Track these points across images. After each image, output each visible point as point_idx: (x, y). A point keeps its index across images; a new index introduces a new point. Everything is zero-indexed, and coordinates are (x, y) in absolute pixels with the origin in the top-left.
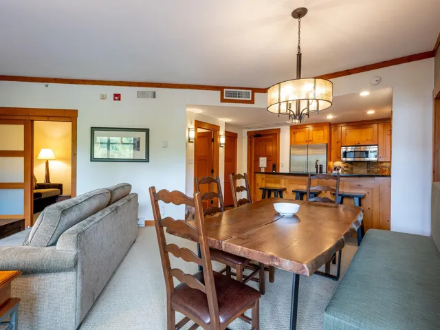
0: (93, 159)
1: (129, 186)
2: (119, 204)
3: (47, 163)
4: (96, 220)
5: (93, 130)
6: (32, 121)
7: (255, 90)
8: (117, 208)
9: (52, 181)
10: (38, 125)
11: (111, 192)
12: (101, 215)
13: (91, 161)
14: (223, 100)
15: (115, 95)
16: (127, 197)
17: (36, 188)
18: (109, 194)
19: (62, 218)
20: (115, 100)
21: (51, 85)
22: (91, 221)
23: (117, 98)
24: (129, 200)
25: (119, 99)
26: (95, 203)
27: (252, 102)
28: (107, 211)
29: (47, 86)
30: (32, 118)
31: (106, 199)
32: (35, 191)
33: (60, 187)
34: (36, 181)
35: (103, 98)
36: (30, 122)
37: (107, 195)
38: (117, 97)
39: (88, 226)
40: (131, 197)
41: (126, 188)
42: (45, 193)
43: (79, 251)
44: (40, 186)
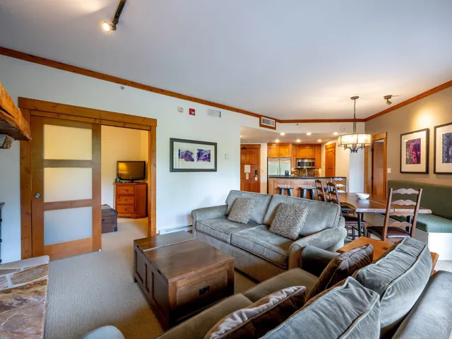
0: (172, 169)
5: (172, 140)
6: (100, 125)
7: (277, 121)
13: (170, 171)
14: (261, 125)
15: (191, 110)
20: (190, 114)
25: (194, 114)
27: (275, 128)
30: (99, 122)
35: (181, 110)
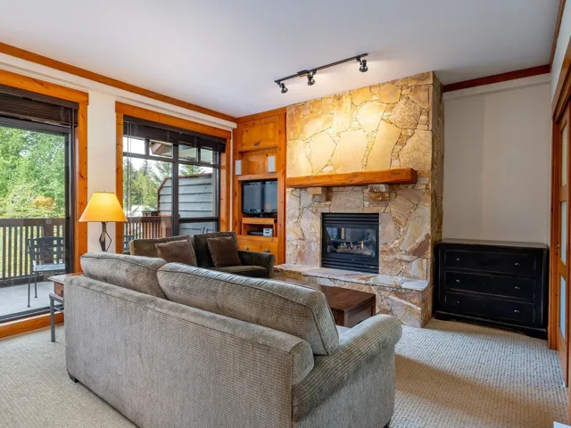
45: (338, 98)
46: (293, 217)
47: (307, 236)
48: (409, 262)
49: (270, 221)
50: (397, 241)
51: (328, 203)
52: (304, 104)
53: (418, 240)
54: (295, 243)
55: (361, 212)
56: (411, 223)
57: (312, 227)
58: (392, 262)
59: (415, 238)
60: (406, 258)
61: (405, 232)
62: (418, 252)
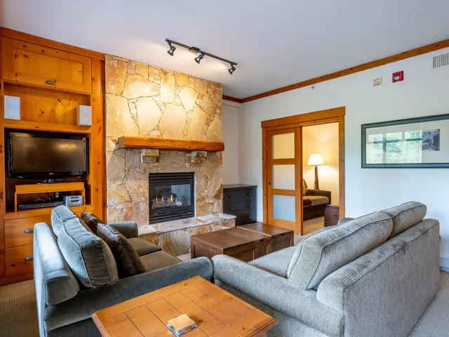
0: (364, 165)
1: (422, 208)
2: (407, 238)
3: (316, 169)
4: (372, 266)
5: (364, 127)
6: (301, 127)
8: (404, 247)
9: (321, 188)
10: (307, 130)
11: (394, 218)
12: (379, 257)
13: (362, 167)
15: (395, 75)
16: (420, 226)
17: (307, 194)
18: (391, 222)
19: (323, 258)
20: (394, 81)
21: (317, 85)
22: (364, 267)
23: (397, 78)
24: (425, 233)
25: (402, 79)
26: (369, 237)
28: (389, 250)
29: (313, 87)
30: (300, 125)
31: (386, 230)
32: (305, 198)
33: (328, 194)
34: (306, 187)
35: (377, 83)
36: (299, 129)
37: (388, 224)
38: (399, 76)
39: (359, 275)
40: (428, 226)
41: (418, 210)
42: (314, 200)
43: (346, 314)
44: (310, 193)
45: (165, 73)
46: (116, 179)
47: (135, 198)
48: (213, 204)
49: (80, 186)
50: (206, 191)
51: (157, 164)
52: (129, 62)
53: (217, 189)
54: (119, 207)
55: (183, 171)
56: (214, 178)
57: (140, 188)
58: (204, 206)
59: (216, 188)
60: (211, 201)
61: (211, 184)
62: (217, 197)
